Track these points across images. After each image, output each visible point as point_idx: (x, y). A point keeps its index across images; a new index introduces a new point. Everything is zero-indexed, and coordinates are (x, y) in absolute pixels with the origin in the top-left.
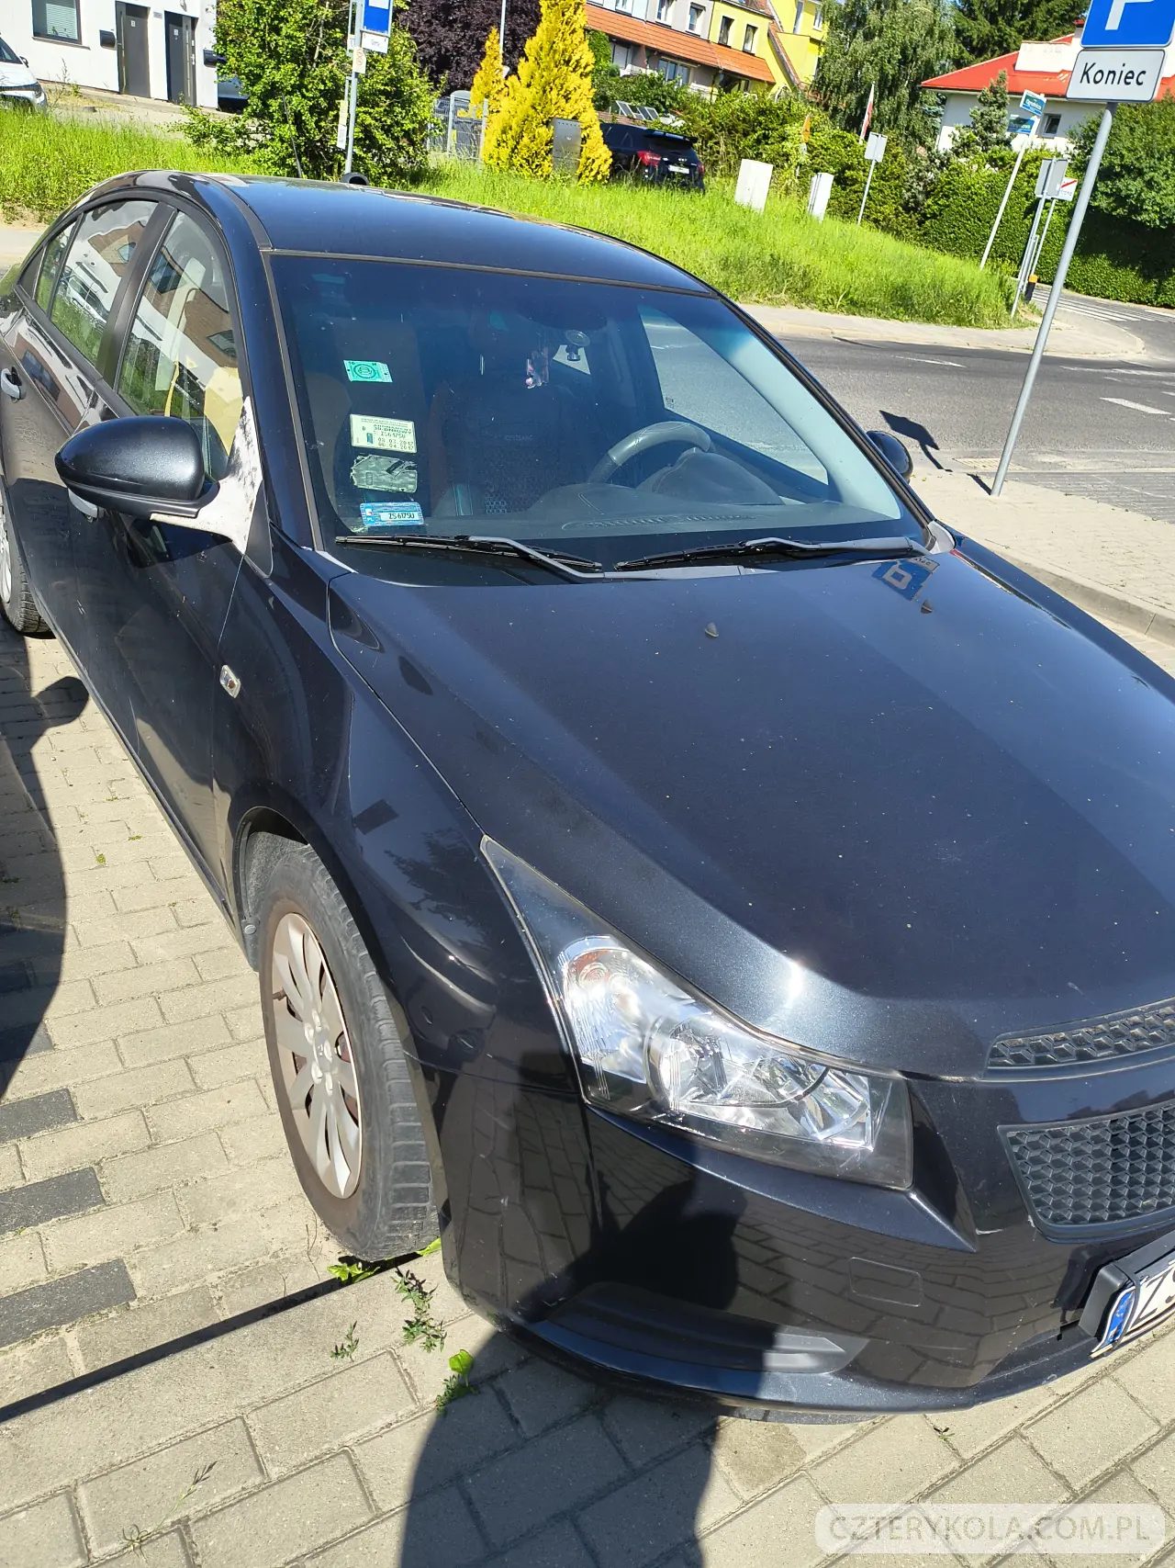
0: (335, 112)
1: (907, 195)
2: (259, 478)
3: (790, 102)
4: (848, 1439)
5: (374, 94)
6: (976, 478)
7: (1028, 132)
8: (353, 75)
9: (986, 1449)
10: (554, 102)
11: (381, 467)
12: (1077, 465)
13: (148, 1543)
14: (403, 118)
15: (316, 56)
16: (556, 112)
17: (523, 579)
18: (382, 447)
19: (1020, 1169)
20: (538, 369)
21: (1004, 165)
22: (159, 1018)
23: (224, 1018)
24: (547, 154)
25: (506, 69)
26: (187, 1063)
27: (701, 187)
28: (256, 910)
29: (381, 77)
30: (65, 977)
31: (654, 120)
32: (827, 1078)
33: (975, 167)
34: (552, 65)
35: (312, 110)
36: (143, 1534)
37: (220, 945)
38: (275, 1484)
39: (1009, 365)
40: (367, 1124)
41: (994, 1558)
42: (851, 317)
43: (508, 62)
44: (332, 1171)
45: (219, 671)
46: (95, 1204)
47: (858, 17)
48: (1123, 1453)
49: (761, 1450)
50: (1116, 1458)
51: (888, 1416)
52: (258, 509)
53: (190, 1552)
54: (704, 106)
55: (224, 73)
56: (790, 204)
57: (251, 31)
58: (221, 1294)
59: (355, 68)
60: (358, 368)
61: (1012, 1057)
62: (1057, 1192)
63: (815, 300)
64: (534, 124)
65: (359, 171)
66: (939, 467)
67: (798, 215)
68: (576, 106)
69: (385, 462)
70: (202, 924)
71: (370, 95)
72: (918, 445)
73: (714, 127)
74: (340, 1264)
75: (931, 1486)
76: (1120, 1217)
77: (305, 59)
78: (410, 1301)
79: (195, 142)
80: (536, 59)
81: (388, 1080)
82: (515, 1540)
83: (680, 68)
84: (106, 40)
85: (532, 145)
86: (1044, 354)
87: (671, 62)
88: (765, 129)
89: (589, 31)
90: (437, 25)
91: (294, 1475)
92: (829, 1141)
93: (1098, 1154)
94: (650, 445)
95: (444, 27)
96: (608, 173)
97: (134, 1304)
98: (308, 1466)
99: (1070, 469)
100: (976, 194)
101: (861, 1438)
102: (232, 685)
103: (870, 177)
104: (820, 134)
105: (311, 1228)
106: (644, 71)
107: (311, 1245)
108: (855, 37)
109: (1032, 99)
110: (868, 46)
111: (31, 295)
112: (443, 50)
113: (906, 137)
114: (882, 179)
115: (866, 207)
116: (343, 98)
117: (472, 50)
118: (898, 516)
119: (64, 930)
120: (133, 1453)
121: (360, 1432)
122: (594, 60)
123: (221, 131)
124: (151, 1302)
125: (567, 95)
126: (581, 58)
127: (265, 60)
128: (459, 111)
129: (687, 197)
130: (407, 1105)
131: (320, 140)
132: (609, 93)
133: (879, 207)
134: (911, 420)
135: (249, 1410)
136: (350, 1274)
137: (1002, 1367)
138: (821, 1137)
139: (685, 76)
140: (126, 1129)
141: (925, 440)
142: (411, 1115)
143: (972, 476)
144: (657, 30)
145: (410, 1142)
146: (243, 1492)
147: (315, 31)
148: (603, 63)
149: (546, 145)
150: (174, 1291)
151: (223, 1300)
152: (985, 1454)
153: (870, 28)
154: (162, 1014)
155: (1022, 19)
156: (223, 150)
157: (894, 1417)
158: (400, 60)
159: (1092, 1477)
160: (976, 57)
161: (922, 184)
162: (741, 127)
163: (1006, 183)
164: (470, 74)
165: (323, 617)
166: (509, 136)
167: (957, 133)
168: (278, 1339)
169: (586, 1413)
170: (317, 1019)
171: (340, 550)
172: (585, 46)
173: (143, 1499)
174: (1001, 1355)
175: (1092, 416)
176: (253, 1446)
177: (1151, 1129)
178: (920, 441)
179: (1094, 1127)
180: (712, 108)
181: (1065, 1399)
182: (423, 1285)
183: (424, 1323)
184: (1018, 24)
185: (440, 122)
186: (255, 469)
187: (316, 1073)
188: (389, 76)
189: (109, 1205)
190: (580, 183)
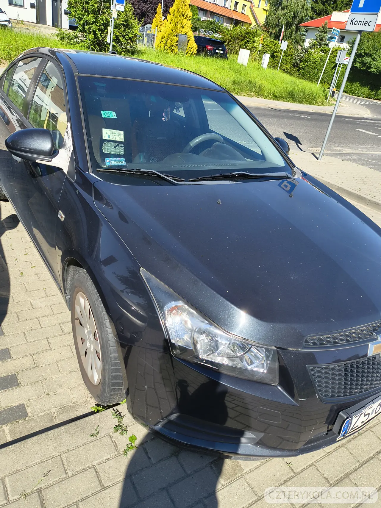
0: (107, 31)
1: (294, 61)
2: (72, 149)
3: (256, 30)
4: (257, 466)
5: (120, 25)
6: (313, 154)
7: (334, 41)
8: (113, 18)
9: (303, 469)
10: (179, 29)
11: (112, 146)
12: (346, 150)
13: (28, 496)
14: (129, 33)
15: (101, 12)
16: (179, 32)
17: (159, 184)
18: (112, 139)
19: (314, 379)
20: (166, 115)
21: (326, 52)
22: (39, 325)
23: (60, 326)
24: (176, 46)
25: (164, 18)
26: (47, 340)
27: (226, 57)
28: (70, 291)
29: (122, 19)
30: (9, 312)
31: (212, 35)
32: (252, 349)
33: (317, 52)
34: (178, 16)
35: (99, 30)
36: (26, 493)
37: (60, 302)
38: (70, 477)
39: (324, 118)
40: (103, 361)
41: (304, 505)
42: (275, 101)
43: (164, 15)
44: (93, 376)
45: (58, 213)
46: (16, 386)
47: (279, 2)
48: (347, 471)
49: (229, 469)
50: (345, 473)
51: (271, 458)
52: (71, 159)
53: (41, 499)
54: (228, 31)
55: (70, 17)
56: (256, 64)
57: (79, 3)
58: (56, 415)
59: (113, 16)
60: (105, 113)
61: (312, 342)
62: (326, 387)
63: (263, 95)
64: (172, 36)
65: (114, 50)
66: (302, 150)
67: (258, 67)
68: (186, 30)
69: (114, 144)
70: (54, 295)
71: (118, 25)
72: (295, 143)
73: (231, 38)
74: (95, 406)
75: (284, 481)
76: (347, 395)
77: (97, 13)
78: (117, 419)
79: (61, 40)
80: (173, 14)
81: (110, 347)
82: (147, 497)
83: (221, 18)
84: (32, 6)
85: (171, 43)
86: (336, 114)
87: (218, 16)
88: (248, 39)
89: (191, 5)
90: (141, 2)
91: (76, 474)
92: (252, 369)
93: (340, 375)
94: (203, 141)
95: (143, 3)
96: (196, 52)
97: (27, 418)
98: (81, 471)
99: (344, 152)
100: (317, 61)
101: (262, 465)
102: (62, 217)
103: (282, 55)
104: (266, 41)
105: (86, 395)
106: (209, 19)
107: (86, 400)
108: (278, 9)
109: (335, 30)
110: (282, 12)
111: (1, 88)
112: (143, 11)
113: (294, 42)
114: (286, 56)
115: (280, 65)
116: (109, 26)
117: (153, 11)
118: (284, 166)
119: (9, 296)
120: (24, 466)
121: (99, 461)
122: (192, 15)
123: (69, 36)
124: (33, 418)
125: (183, 26)
126: (188, 14)
127: (84, 13)
128: (148, 31)
129: (222, 61)
130: (116, 355)
131: (102, 40)
132: (197, 26)
133: (285, 65)
134: (293, 135)
135: (62, 453)
136: (98, 410)
137: (308, 443)
138: (249, 368)
139: (223, 20)
140: (27, 362)
141: (297, 141)
142: (117, 358)
143: (312, 153)
144: (213, 5)
145: (117, 367)
146: (60, 480)
147: (100, 4)
148: (195, 16)
149: (176, 43)
150: (41, 414)
151: (57, 417)
152: (302, 471)
153: (283, 6)
154: (40, 324)
155: (333, 4)
156: (70, 43)
157: (273, 459)
158: (128, 14)
159: (336, 479)
160: (318, 16)
161: (299, 58)
162: (240, 38)
163: (327, 58)
164: (152, 19)
165: (91, 196)
166: (164, 40)
167: (311, 41)
168: (73, 430)
169: (172, 456)
170: (88, 327)
171: (98, 173)
172: (189, 10)
173: (27, 482)
174: (308, 439)
175: (352, 135)
176: (63, 465)
177: (357, 367)
178: (296, 142)
179: (339, 366)
180: (231, 32)
181: (329, 454)
182: (121, 414)
183: (121, 426)
184: (332, 6)
185: (141, 34)
186: (70, 146)
187: (88, 344)
188: (124, 19)
189: (20, 386)
190: (187, 55)
